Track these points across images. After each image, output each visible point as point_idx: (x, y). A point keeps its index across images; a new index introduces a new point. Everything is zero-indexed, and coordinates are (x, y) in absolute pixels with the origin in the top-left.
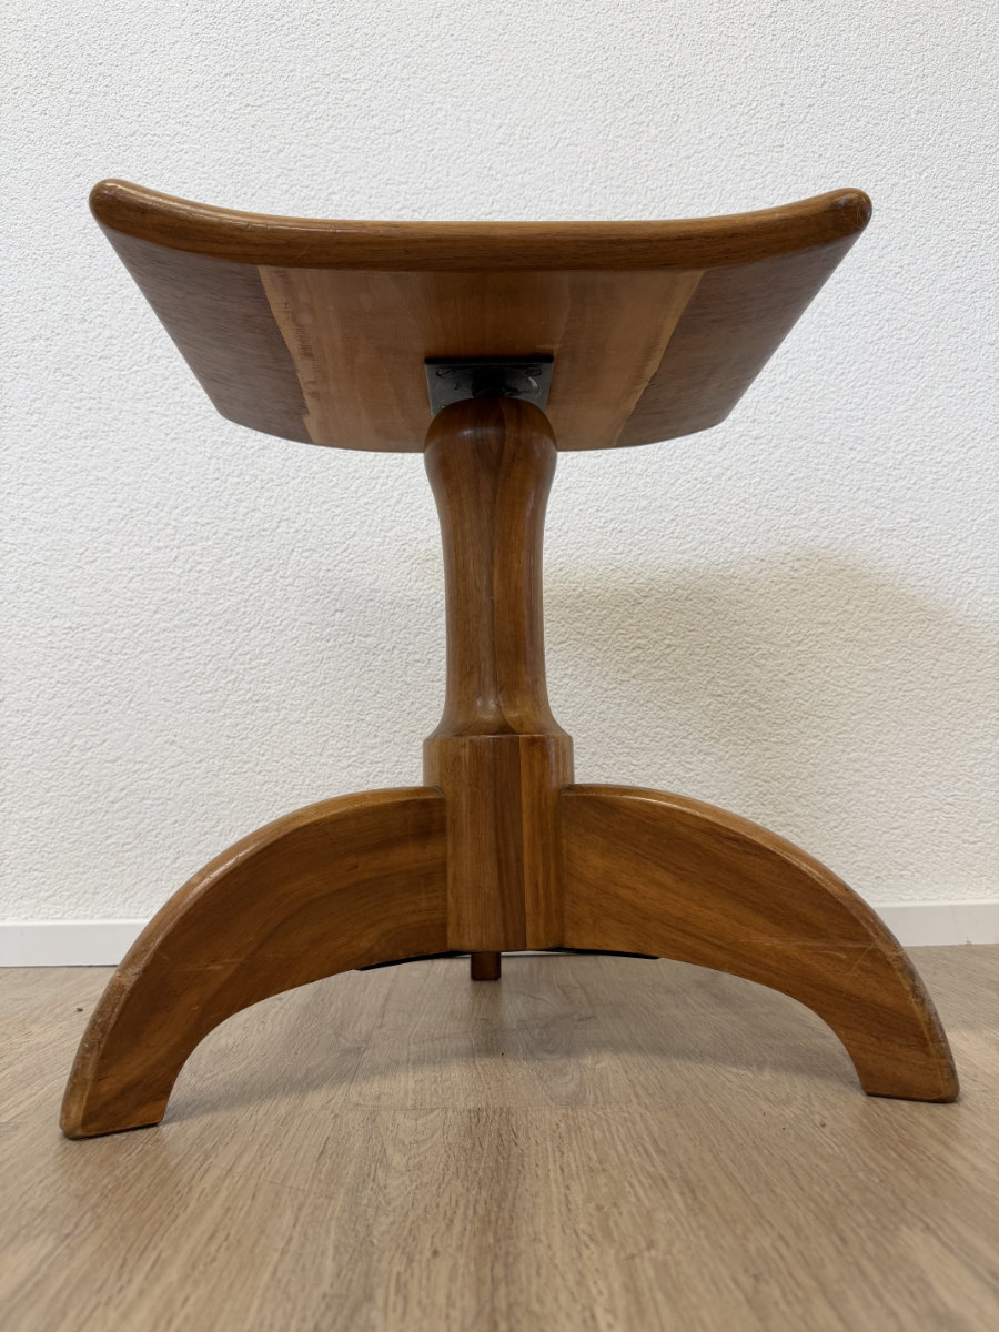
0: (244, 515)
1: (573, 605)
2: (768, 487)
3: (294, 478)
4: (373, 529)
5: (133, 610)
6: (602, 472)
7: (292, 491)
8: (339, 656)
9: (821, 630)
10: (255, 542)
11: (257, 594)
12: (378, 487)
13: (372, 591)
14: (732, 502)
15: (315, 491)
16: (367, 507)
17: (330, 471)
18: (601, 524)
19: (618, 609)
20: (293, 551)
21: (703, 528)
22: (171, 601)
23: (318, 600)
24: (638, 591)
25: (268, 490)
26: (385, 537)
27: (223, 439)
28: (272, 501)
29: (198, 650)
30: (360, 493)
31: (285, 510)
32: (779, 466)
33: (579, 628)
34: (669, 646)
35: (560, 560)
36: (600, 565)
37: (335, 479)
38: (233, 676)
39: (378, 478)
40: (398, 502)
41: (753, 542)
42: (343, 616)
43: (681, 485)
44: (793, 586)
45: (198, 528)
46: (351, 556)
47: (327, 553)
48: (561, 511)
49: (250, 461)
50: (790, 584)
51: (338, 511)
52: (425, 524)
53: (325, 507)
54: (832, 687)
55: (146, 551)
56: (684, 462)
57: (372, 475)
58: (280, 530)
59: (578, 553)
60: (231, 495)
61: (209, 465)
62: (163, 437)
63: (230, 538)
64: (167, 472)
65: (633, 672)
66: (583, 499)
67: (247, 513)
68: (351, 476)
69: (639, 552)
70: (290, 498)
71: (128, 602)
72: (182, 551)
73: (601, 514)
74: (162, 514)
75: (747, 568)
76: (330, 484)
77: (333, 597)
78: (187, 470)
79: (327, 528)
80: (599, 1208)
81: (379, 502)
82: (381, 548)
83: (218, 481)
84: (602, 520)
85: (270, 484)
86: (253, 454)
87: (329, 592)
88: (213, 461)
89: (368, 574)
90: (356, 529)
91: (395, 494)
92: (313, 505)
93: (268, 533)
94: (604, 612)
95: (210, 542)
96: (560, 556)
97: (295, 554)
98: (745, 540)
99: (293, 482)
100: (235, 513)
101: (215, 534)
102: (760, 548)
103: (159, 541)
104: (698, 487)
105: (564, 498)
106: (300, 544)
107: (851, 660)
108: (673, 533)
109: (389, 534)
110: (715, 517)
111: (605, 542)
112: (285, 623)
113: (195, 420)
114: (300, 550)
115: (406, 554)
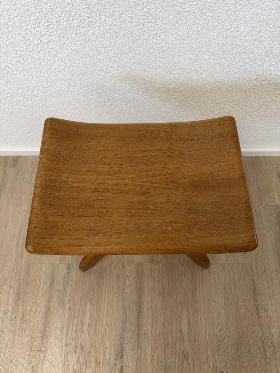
0: (51, 65)
1: (174, 91)
2: (261, 57)
3: (66, 52)
4: (101, 69)
5: (25, 92)
6: (195, 50)
7: (66, 57)
8: (96, 103)
9: (256, 99)
10: (58, 73)
11: (64, 88)
12: (101, 55)
13: (104, 87)
14: (244, 62)
15: (76, 57)
16: (97, 61)
17: (80, 50)
18: (190, 68)
19: (190, 92)
20: (73, 75)
21: (229, 70)
22: (36, 90)
23: (85, 89)
24: (198, 88)
25: (57, 56)
26: (106, 71)
27: (31, 38)
28: (60, 60)
29: (51, 101)
30: (94, 57)
31: (66, 63)
32: (270, 49)
33: (175, 97)
34: (205, 102)
35: (172, 78)
36: (187, 80)
37: (83, 52)
38: (64, 107)
39: (100, 52)
40: (109, 60)
41: (247, 75)
42: (95, 93)
43: (226, 55)
44: (253, 88)
45: (36, 69)
46: (94, 77)
47: (85, 76)
48: (175, 63)
49: (46, 46)
50: (253, 87)
51: (87, 63)
52: (121, 67)
53: (81, 62)
54: (252, 112)
55: (20, 76)
56: (231, 47)
57: (97, 51)
58: (66, 69)
59: (179, 77)
60: (43, 59)
61: (30, 47)
62: (6, 37)
63: (49, 72)
64: (15, 50)
65: (191, 108)
66: (185, 59)
67: (52, 64)
68: (89, 51)
69: (202, 76)
70: (67, 59)
71: (23, 90)
72: (33, 76)
73: (190, 64)
74: (20, 65)
75: (240, 82)
76: (82, 54)
77: (90, 88)
78: (22, 50)
79: (83, 69)
80: (152, 301)
81: (102, 60)
82: (105, 75)
83: (36, 54)
84: (191, 66)
85: (57, 55)
86: (46, 44)
87: (89, 87)
88: (31, 46)
89: (101, 82)
90: (94, 69)
91: (108, 57)
92: (76, 62)
93: (62, 70)
94: (185, 93)
95: (42, 73)
96: (172, 77)
97: (74, 76)
98: (244, 74)
99: (66, 53)
100: (47, 64)
101: (43, 71)
102: (248, 77)
103: (23, 73)
104: (232, 56)
105: (177, 59)
106: (75, 74)
107: (262, 106)
108: (217, 71)
109: (107, 70)
110: (236, 66)
111: (190, 73)
112: (76, 95)
113: (16, 30)
114: (75, 75)
115: (115, 77)
